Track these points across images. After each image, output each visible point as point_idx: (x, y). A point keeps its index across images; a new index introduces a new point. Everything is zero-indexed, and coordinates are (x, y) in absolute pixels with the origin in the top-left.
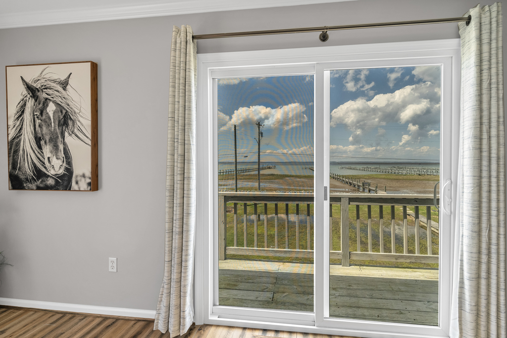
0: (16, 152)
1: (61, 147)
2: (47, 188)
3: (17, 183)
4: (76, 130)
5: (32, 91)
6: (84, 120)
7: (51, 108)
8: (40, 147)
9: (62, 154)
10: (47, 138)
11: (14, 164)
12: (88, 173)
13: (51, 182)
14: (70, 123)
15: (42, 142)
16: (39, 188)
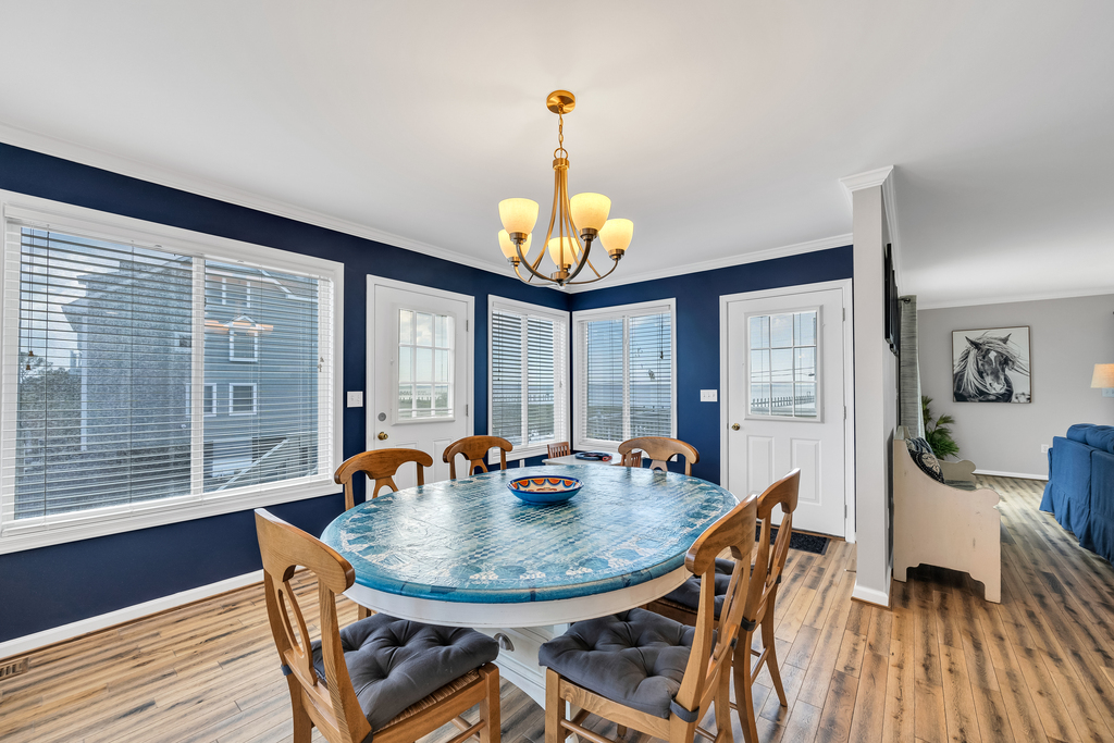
0: (961, 380)
1: (1002, 377)
2: (989, 401)
3: (961, 398)
4: (1015, 367)
5: (976, 345)
7: (992, 355)
8: (982, 377)
9: (1002, 381)
10: (989, 372)
11: (958, 387)
12: (1027, 393)
13: (992, 397)
14: (1010, 363)
15: (984, 375)
16: (980, 401)
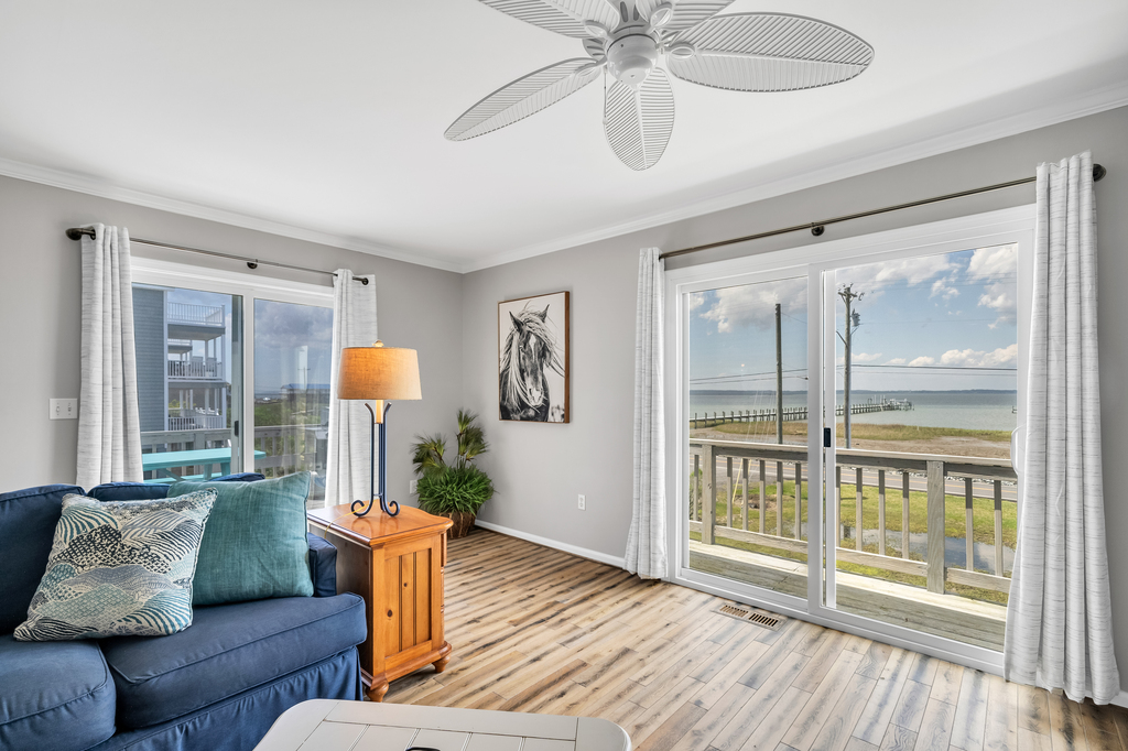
0: (506, 383)
1: (540, 379)
2: (528, 419)
3: (506, 414)
4: (552, 362)
5: (518, 324)
6: (558, 351)
7: (533, 340)
8: (523, 379)
9: (540, 386)
10: (529, 370)
11: (503, 396)
12: (562, 406)
13: (531, 413)
14: (548, 354)
15: (525, 374)
16: (522, 419)
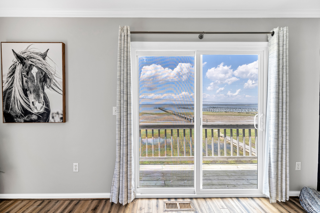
0: (9, 98)
1: (42, 95)
2: (32, 121)
3: (9, 118)
4: (52, 85)
5: (21, 59)
6: (58, 78)
7: (34, 71)
8: (26, 95)
9: (42, 100)
10: (32, 90)
11: (7, 106)
12: (61, 112)
13: (34, 117)
14: (48, 80)
15: (28, 92)
16: (25, 121)
